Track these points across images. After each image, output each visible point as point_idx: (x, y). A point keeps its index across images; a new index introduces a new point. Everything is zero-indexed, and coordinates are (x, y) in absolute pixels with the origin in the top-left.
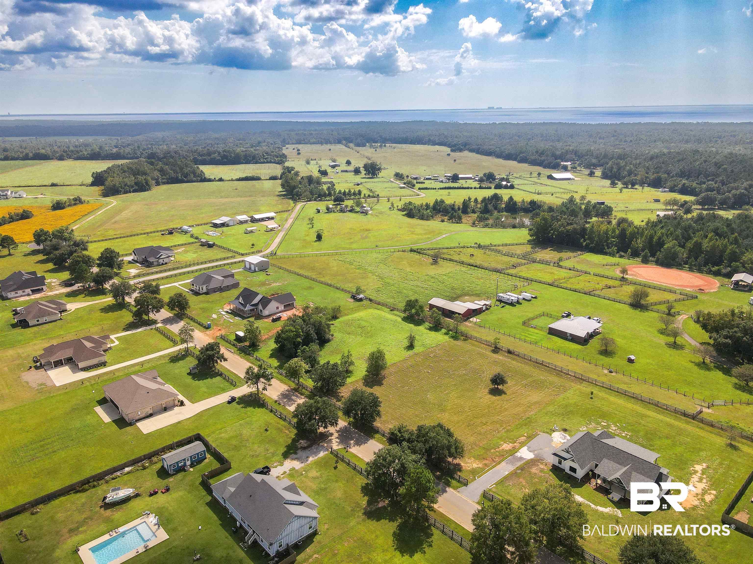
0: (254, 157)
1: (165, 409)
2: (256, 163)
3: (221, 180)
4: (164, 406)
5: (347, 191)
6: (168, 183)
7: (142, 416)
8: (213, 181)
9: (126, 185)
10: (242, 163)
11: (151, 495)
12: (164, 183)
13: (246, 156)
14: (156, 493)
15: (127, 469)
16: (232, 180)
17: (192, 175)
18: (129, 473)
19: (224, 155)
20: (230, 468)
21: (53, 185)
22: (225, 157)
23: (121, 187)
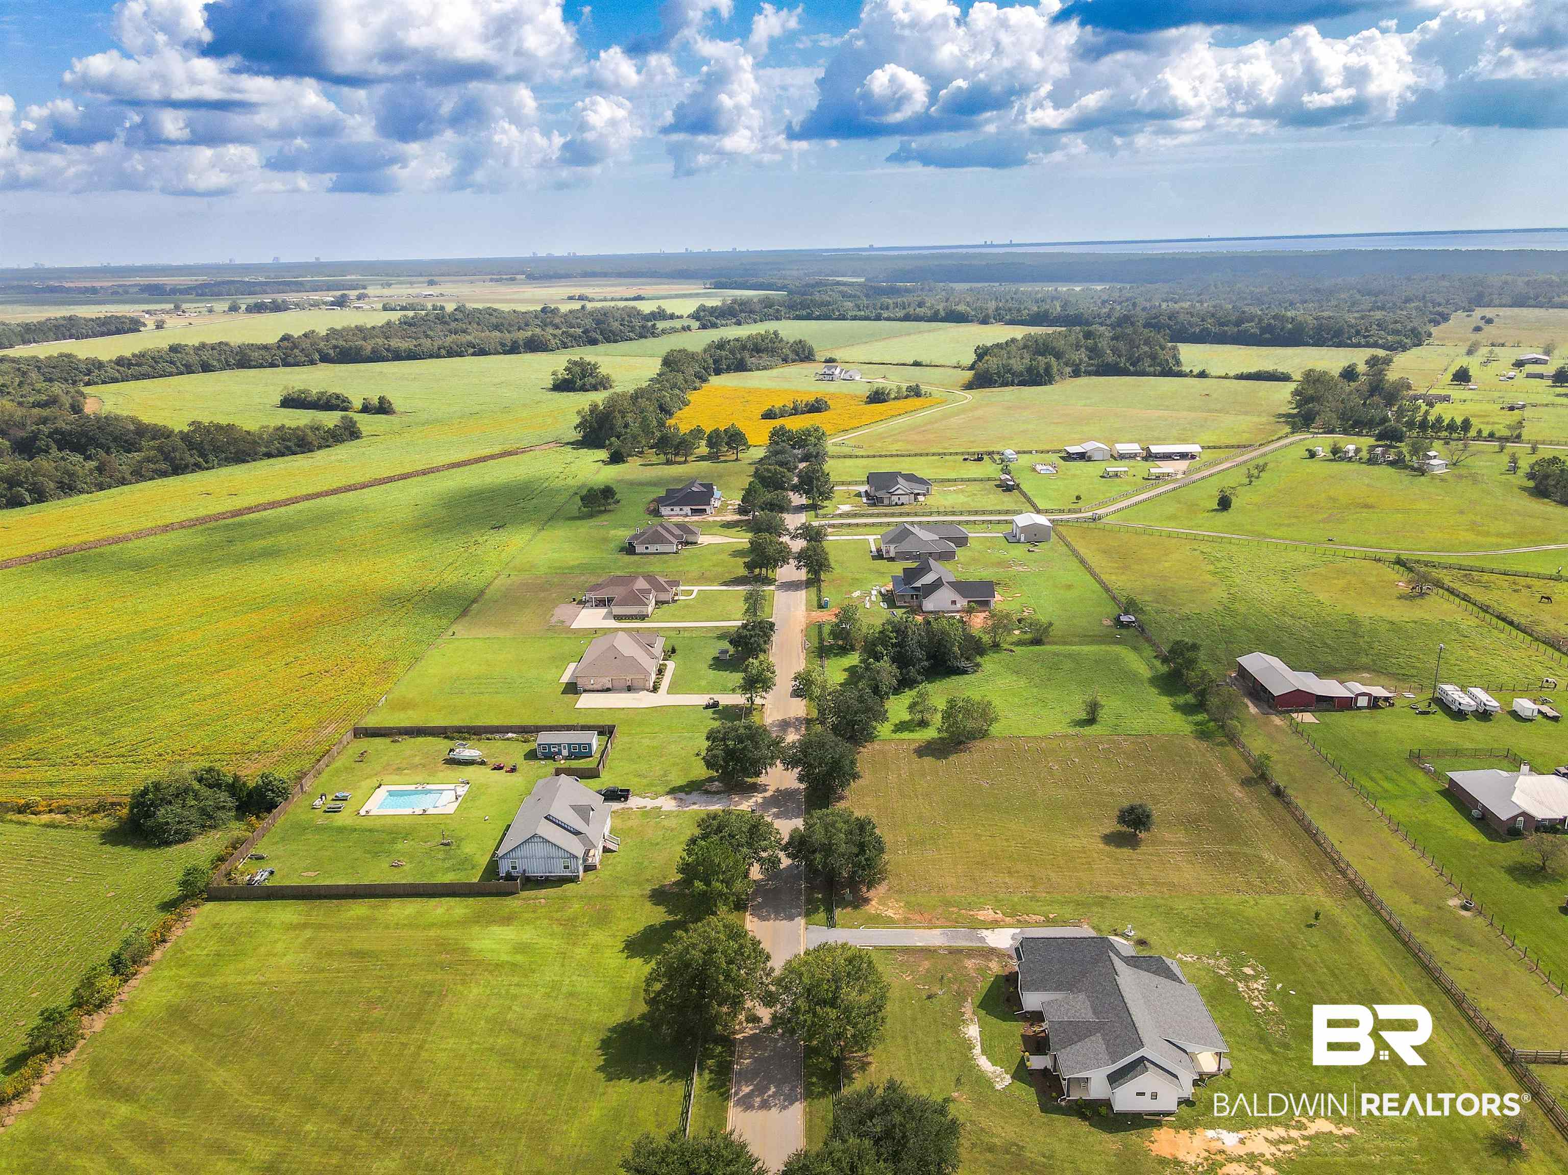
0: (1338, 333)
1: (629, 689)
2: (1339, 345)
3: (1202, 375)
4: (629, 683)
5: (1459, 421)
6: (1097, 373)
7: (595, 687)
8: (1186, 375)
9: (1009, 371)
10: (1307, 344)
11: (495, 769)
12: (1089, 373)
13: (1319, 329)
14: (501, 768)
15: (510, 735)
16: (1226, 377)
17: (1147, 362)
18: (508, 739)
19: (1269, 325)
20: (598, 776)
21: (916, 364)
22: (1269, 328)
23: (998, 374)
